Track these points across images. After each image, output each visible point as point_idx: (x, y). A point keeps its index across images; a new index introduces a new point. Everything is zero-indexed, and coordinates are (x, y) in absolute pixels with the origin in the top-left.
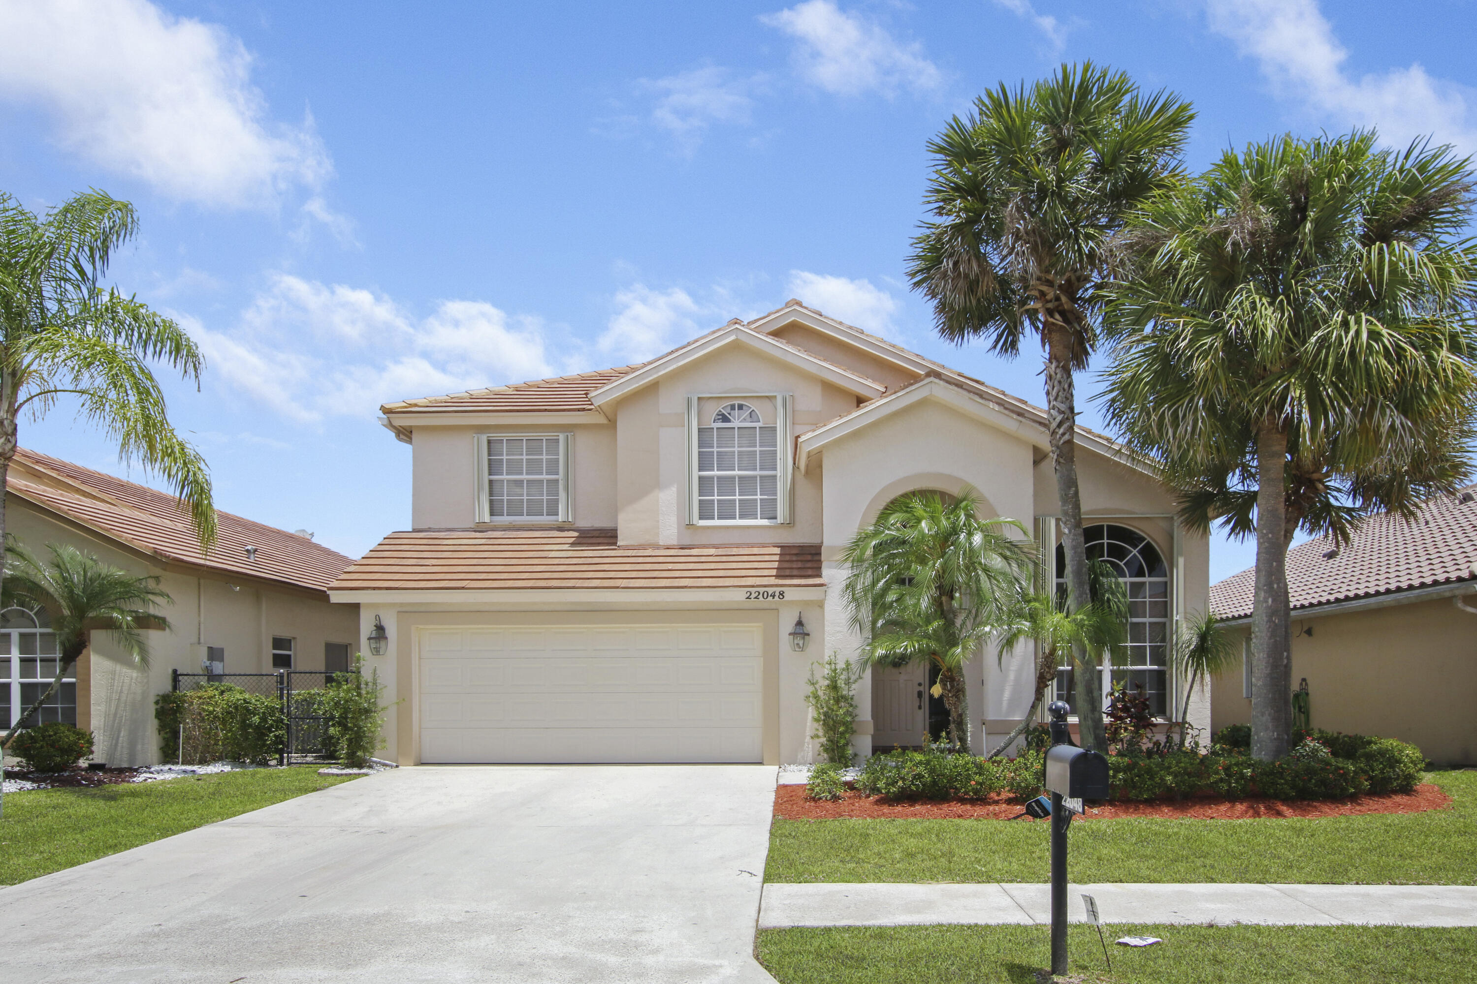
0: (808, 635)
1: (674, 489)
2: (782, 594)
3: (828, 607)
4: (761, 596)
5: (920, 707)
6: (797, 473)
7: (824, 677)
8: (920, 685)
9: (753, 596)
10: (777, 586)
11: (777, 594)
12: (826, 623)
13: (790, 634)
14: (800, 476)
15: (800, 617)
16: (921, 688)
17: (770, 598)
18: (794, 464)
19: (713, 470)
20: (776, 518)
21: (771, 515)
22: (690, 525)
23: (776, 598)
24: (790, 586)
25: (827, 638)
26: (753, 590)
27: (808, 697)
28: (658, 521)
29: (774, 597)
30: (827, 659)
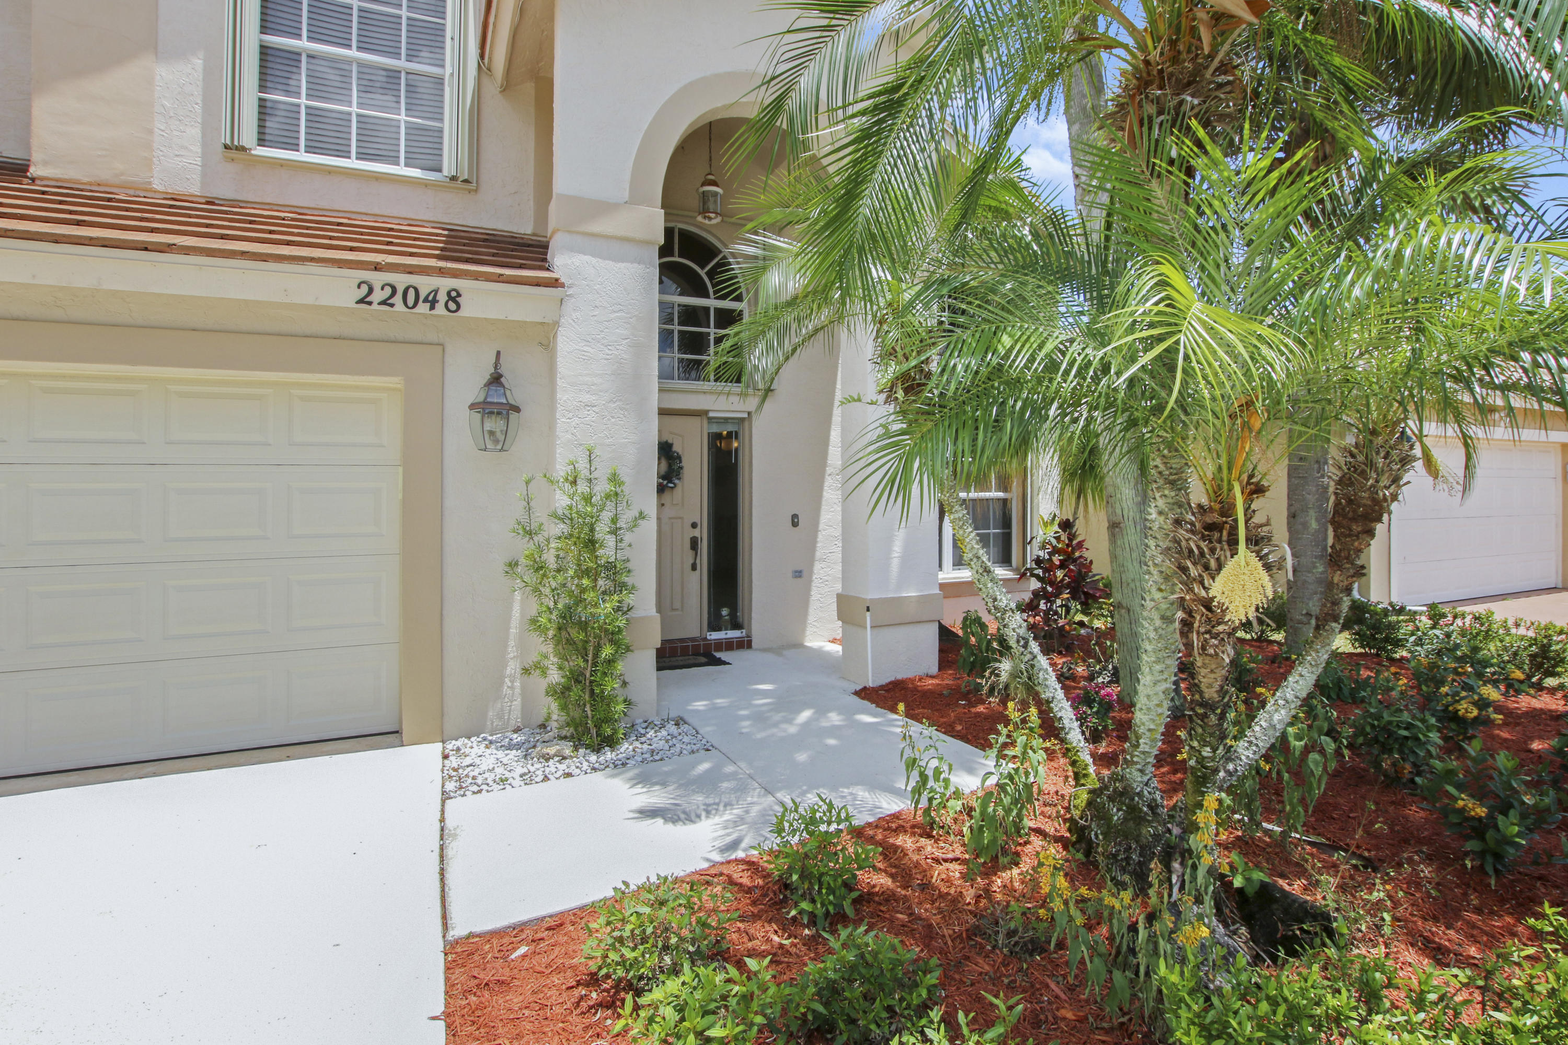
0: (517, 409)
1: (199, 62)
2: (454, 298)
3: (565, 343)
4: (398, 300)
5: (694, 567)
6: (485, 80)
7: (554, 515)
8: (694, 525)
9: (379, 295)
10: (441, 272)
11: (442, 297)
12: (559, 382)
13: (472, 406)
14: (492, 89)
15: (497, 365)
16: (696, 532)
17: (423, 308)
18: (482, 56)
19: (298, 36)
20: (440, 170)
21: (430, 164)
22: (233, 148)
23: (440, 309)
24: (476, 276)
25: (562, 420)
26: (378, 279)
27: (513, 564)
28: (151, 132)
29: (433, 304)
30: (561, 470)
